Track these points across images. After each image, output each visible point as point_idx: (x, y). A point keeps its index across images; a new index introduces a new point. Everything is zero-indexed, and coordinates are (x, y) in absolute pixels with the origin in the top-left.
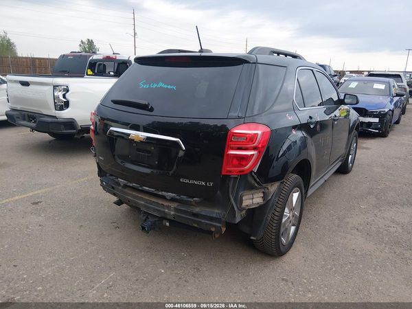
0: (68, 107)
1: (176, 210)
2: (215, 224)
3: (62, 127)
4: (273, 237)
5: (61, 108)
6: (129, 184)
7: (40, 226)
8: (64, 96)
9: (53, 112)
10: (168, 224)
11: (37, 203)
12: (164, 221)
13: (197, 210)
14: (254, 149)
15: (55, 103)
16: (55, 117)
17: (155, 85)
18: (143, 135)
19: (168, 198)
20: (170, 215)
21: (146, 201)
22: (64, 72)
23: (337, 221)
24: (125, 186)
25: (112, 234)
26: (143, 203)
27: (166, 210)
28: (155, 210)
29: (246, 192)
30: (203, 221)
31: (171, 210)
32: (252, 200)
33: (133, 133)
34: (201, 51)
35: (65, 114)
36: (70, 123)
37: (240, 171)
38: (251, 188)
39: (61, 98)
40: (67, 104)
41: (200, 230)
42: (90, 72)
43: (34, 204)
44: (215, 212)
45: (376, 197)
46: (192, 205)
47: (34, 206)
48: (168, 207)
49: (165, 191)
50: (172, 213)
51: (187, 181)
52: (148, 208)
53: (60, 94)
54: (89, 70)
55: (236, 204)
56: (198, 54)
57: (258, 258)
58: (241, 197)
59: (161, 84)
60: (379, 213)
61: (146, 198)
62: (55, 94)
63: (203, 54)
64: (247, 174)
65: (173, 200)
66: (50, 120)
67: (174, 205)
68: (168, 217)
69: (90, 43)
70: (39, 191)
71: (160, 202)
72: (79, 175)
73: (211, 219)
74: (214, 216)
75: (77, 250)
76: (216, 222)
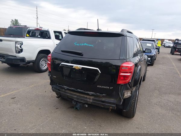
0: (22, 52)
1: (93, 99)
2: (112, 105)
3: (19, 61)
4: (132, 110)
5: (19, 52)
6: (70, 88)
7: (20, 109)
8: (21, 47)
9: (15, 54)
10: (87, 106)
11: (14, 98)
12: (85, 105)
13: (103, 99)
14: (130, 73)
15: (16, 50)
16: (15, 56)
17: (82, 44)
18: (80, 66)
19: (90, 94)
20: (90, 102)
21: (78, 96)
22: (11, 34)
23: (148, 102)
24: (68, 89)
25: (56, 112)
26: (76, 97)
27: (88, 100)
28: (82, 100)
29: (126, 91)
30: (106, 104)
31: (90, 100)
32: (127, 94)
33: (75, 66)
34: (98, 30)
35: (21, 55)
36: (23, 60)
37: (125, 82)
38: (127, 89)
39: (19, 47)
40: (22, 51)
41: (104, 108)
42: (28, 35)
43: (12, 98)
44: (112, 100)
45: (158, 91)
46: (100, 97)
47: (13, 100)
48: (89, 98)
49: (89, 91)
50: (91, 101)
51: (101, 87)
52: (78, 99)
53: (19, 46)
54: (27, 34)
55: (122, 96)
56: (97, 31)
57: (123, 119)
58: (124, 93)
59: (85, 44)
60: (162, 97)
61: (78, 94)
62: (16, 46)
63: (99, 31)
64: (127, 84)
65: (92, 95)
66: (13, 58)
67: (92, 97)
68: (89, 103)
69: (16, 21)
70: (13, 92)
71: (85, 96)
72: (29, 84)
73: (110, 103)
74: (112, 102)
75: (42, 120)
76: (113, 105)
